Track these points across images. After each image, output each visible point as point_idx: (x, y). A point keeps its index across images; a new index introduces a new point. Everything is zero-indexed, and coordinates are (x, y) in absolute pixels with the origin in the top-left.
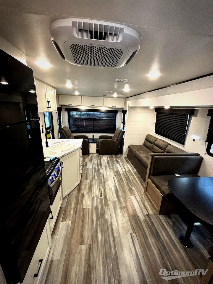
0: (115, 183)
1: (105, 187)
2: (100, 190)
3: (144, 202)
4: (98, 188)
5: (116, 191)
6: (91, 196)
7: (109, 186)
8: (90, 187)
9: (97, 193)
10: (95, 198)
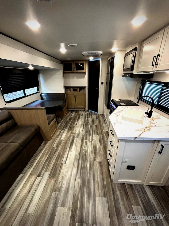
0: (68, 153)
1: (80, 149)
2: (85, 147)
3: (57, 135)
4: (88, 148)
5: (71, 145)
6: (94, 142)
7: (76, 150)
8: (95, 150)
9: (89, 144)
10: (90, 141)
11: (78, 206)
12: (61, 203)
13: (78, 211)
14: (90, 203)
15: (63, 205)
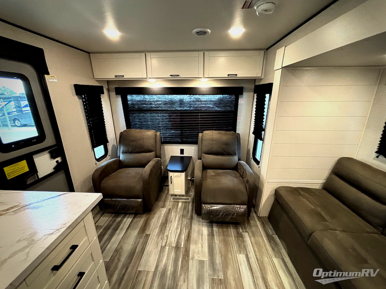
11: (180, 261)
12: (205, 264)
13: (180, 257)
14: (163, 264)
15: (201, 263)
